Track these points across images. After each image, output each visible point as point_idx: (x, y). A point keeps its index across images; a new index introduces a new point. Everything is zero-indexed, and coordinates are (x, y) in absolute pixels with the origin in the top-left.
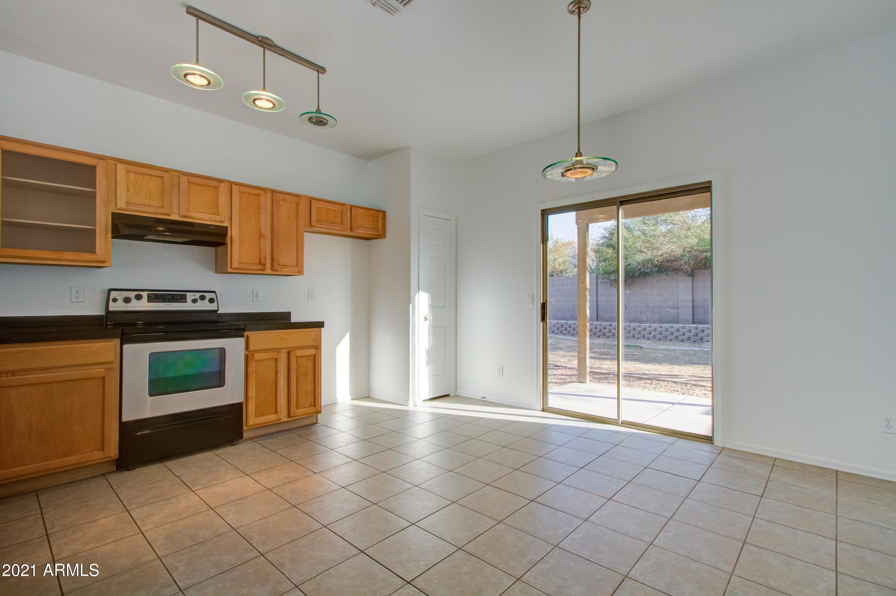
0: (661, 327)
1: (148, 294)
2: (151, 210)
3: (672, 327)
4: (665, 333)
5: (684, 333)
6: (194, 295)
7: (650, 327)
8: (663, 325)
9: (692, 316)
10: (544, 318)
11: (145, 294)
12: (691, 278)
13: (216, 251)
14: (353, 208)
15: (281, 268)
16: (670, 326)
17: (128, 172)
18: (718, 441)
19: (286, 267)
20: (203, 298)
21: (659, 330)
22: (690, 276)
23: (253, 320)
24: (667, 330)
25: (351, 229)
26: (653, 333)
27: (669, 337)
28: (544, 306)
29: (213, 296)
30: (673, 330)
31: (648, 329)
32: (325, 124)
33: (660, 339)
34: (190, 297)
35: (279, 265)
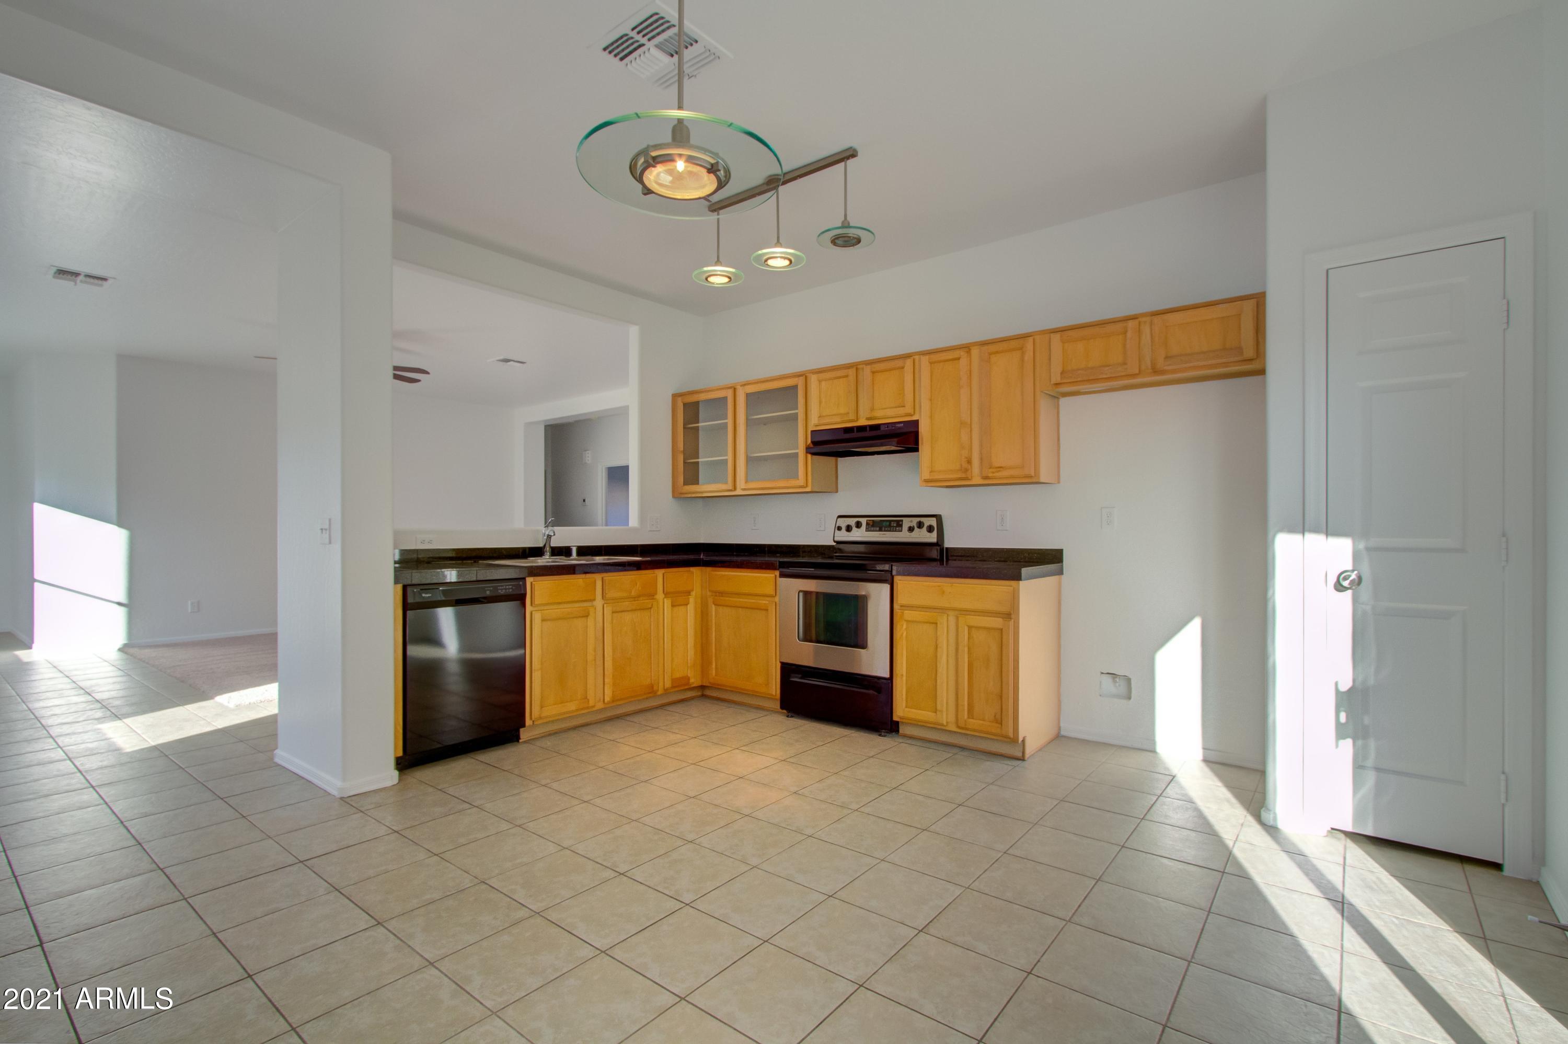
1: (867, 520)
2: (838, 419)
6: (911, 521)
11: (864, 521)
15: (993, 473)
17: (820, 381)
19: (1002, 469)
20: (920, 525)
23: (996, 561)
25: (1154, 368)
29: (933, 522)
32: (858, 241)
34: (907, 523)
35: (990, 468)
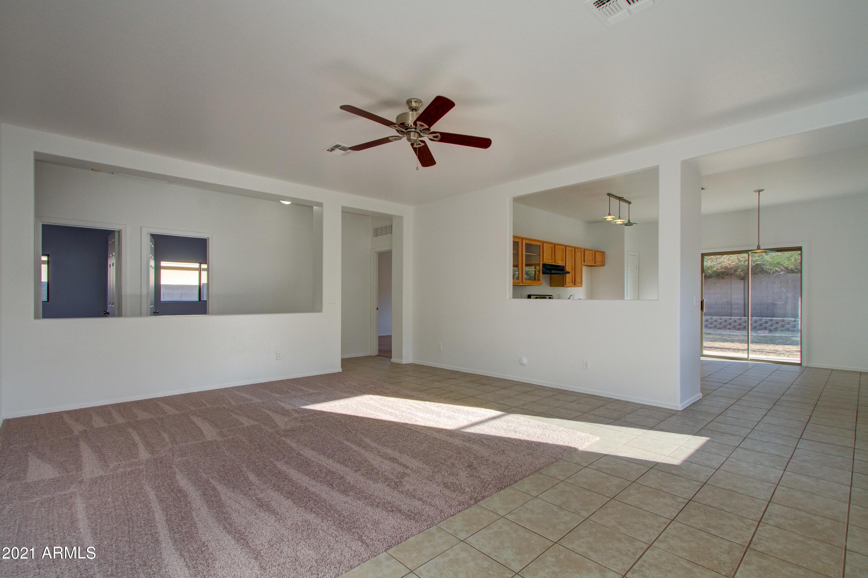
0: (721, 319)
2: (550, 261)
3: (730, 319)
4: (724, 324)
5: (740, 324)
7: (712, 319)
8: (723, 317)
9: (743, 311)
10: (702, 309)
11: (538, 297)
12: (743, 281)
13: (550, 276)
14: (596, 252)
16: (728, 318)
17: (546, 246)
18: (804, 365)
19: (578, 283)
21: (719, 321)
22: (743, 279)
24: (726, 321)
25: (595, 263)
26: (715, 323)
27: (729, 327)
28: (702, 302)
30: (731, 321)
31: (710, 320)
33: (720, 328)
35: (576, 283)
